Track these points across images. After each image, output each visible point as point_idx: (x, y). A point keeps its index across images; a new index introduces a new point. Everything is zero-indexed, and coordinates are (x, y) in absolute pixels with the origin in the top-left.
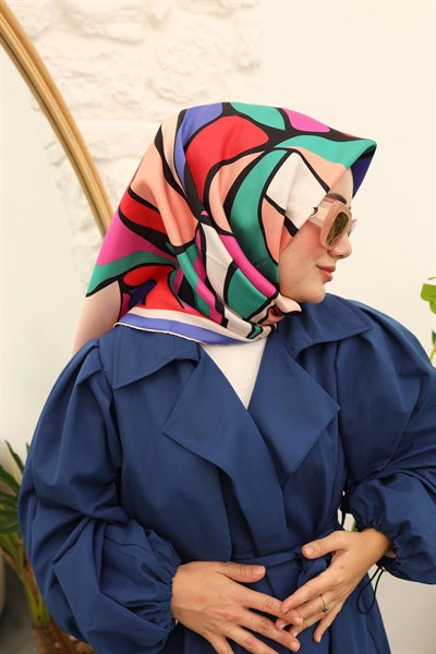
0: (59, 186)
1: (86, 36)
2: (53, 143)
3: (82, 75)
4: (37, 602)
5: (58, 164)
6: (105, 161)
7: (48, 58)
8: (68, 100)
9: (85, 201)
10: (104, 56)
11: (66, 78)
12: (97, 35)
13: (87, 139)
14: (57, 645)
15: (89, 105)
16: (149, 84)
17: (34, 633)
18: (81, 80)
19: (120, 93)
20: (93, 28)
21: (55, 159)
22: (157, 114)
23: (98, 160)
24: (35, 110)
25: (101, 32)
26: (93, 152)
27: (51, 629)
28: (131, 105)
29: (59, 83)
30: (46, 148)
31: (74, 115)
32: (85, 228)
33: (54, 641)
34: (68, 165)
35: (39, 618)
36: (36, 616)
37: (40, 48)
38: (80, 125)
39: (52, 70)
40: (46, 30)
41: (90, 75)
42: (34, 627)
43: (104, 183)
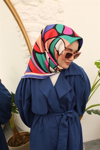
0: (19, 36)
1: (26, 4)
2: (18, 27)
3: (25, 13)
4: (12, 124)
5: (19, 32)
6: (29, 32)
7: (17, 9)
8: (21, 19)
9: (24, 40)
10: (29, 9)
11: (21, 14)
12: (28, 4)
13: (25, 27)
14: (16, 134)
15: (26, 20)
16: (39, 15)
17: (12, 131)
18: (24, 14)
19: (33, 17)
20: (27, 3)
21: (18, 31)
22: (41, 22)
23: (28, 32)
24: (14, 19)
25: (29, 3)
26: (26, 30)
27: (15, 130)
28: (35, 20)
29: (19, 15)
30: (16, 28)
31: (23, 22)
32: (24, 46)
33: (16, 133)
34: (21, 32)
35: (13, 128)
36: (12, 127)
37: (16, 7)
38: (24, 24)
39: (18, 12)
40: (17, 3)
41: (26, 13)
42: (11, 130)
43: (29, 37)
